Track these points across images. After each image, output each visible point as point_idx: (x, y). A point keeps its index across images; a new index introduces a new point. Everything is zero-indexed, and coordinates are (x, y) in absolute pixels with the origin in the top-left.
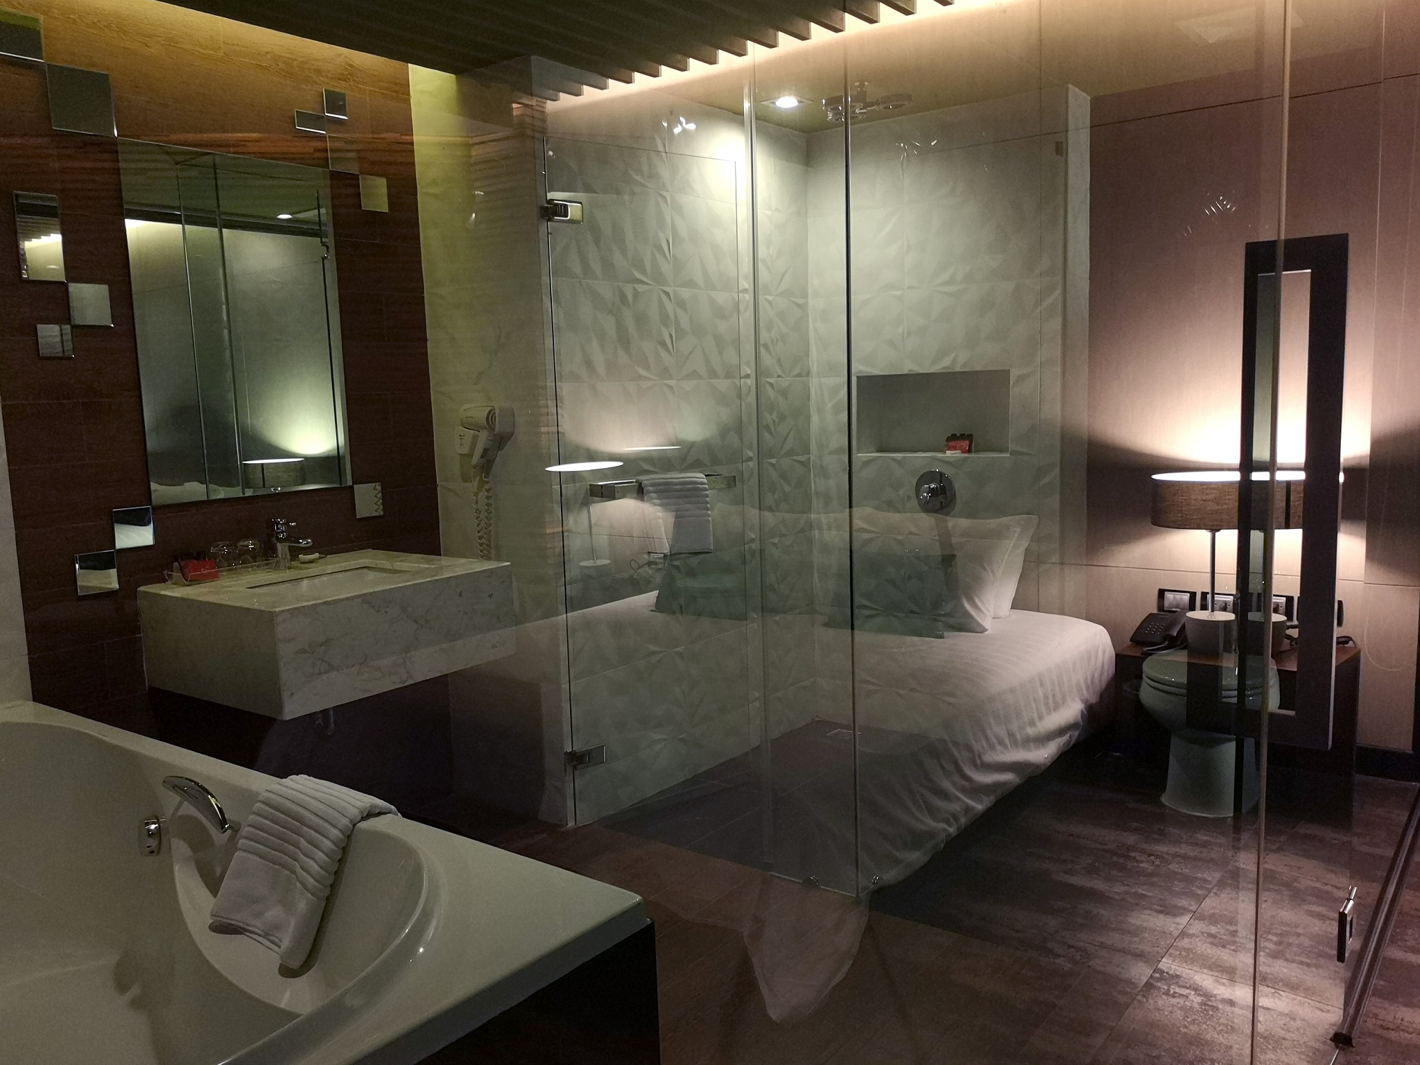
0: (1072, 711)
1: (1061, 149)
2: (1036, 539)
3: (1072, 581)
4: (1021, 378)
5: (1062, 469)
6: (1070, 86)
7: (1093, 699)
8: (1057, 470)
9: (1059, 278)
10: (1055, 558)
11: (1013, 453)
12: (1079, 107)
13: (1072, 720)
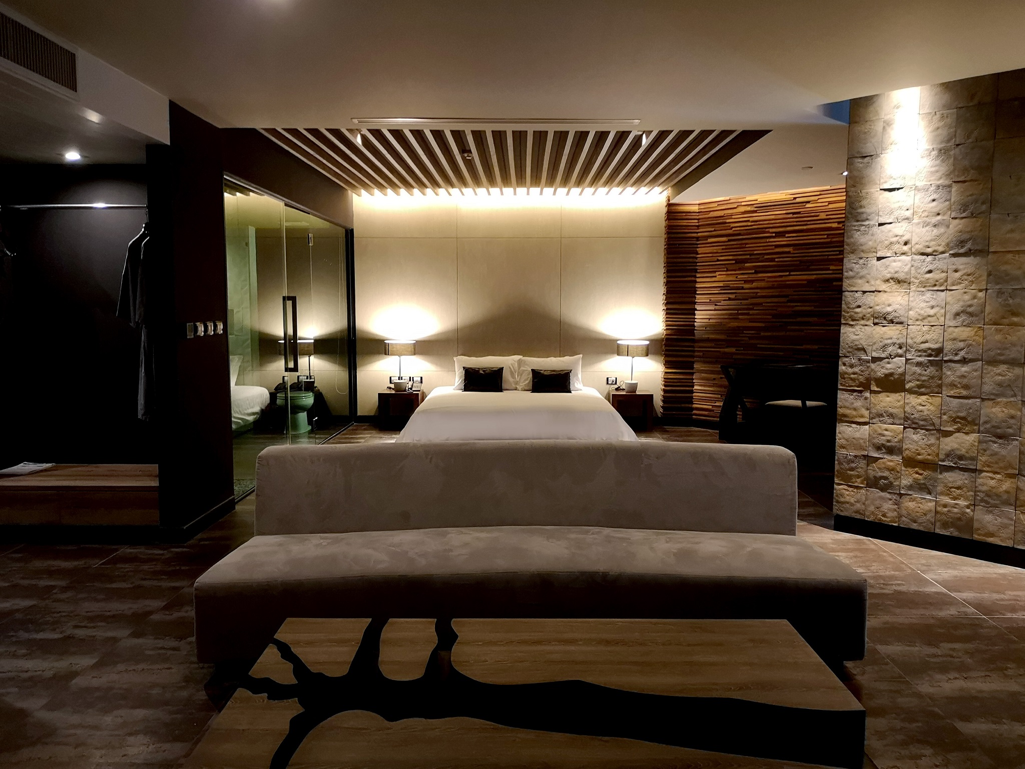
0: (257, 409)
1: (247, 244)
2: (243, 362)
3: (256, 375)
4: (238, 312)
5: (251, 341)
6: (250, 227)
7: (263, 408)
8: (250, 341)
9: (248, 283)
10: (250, 368)
11: (236, 335)
12: (252, 232)
13: (257, 411)
